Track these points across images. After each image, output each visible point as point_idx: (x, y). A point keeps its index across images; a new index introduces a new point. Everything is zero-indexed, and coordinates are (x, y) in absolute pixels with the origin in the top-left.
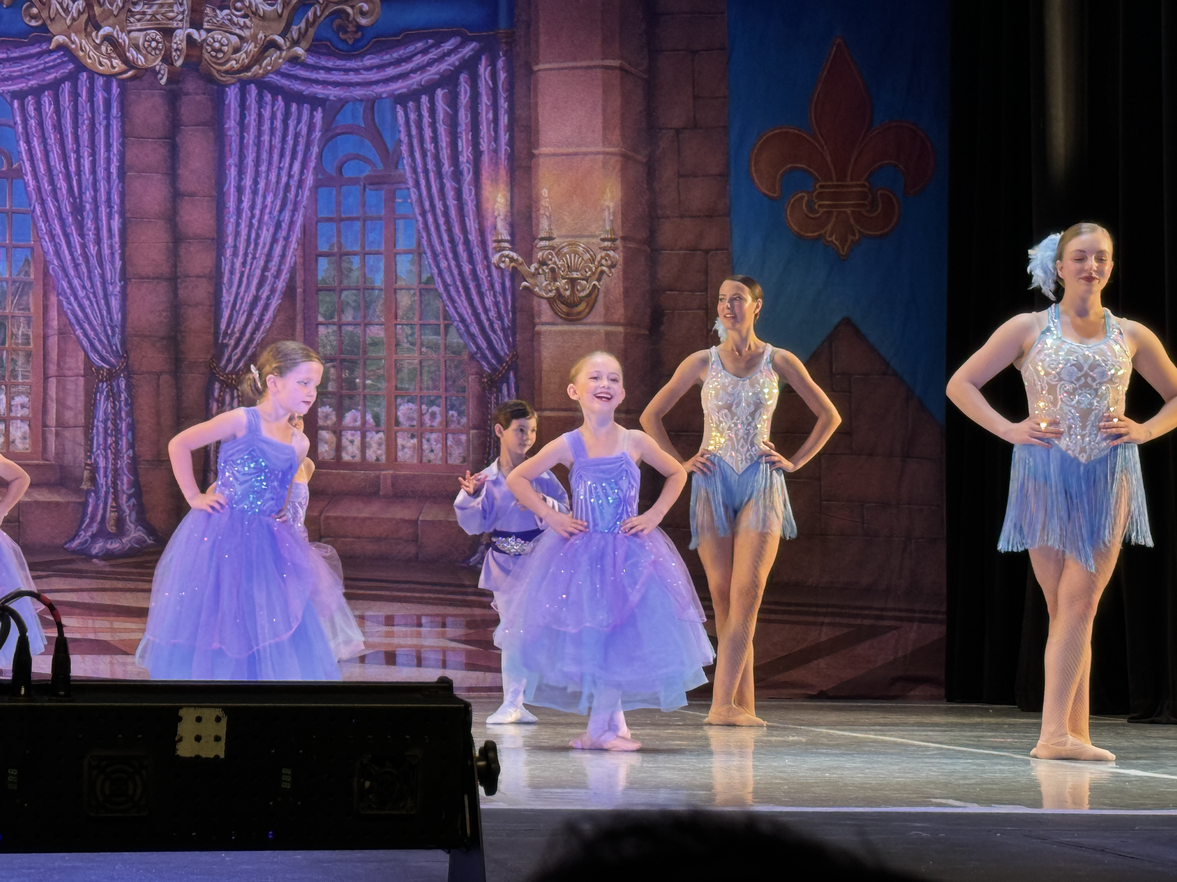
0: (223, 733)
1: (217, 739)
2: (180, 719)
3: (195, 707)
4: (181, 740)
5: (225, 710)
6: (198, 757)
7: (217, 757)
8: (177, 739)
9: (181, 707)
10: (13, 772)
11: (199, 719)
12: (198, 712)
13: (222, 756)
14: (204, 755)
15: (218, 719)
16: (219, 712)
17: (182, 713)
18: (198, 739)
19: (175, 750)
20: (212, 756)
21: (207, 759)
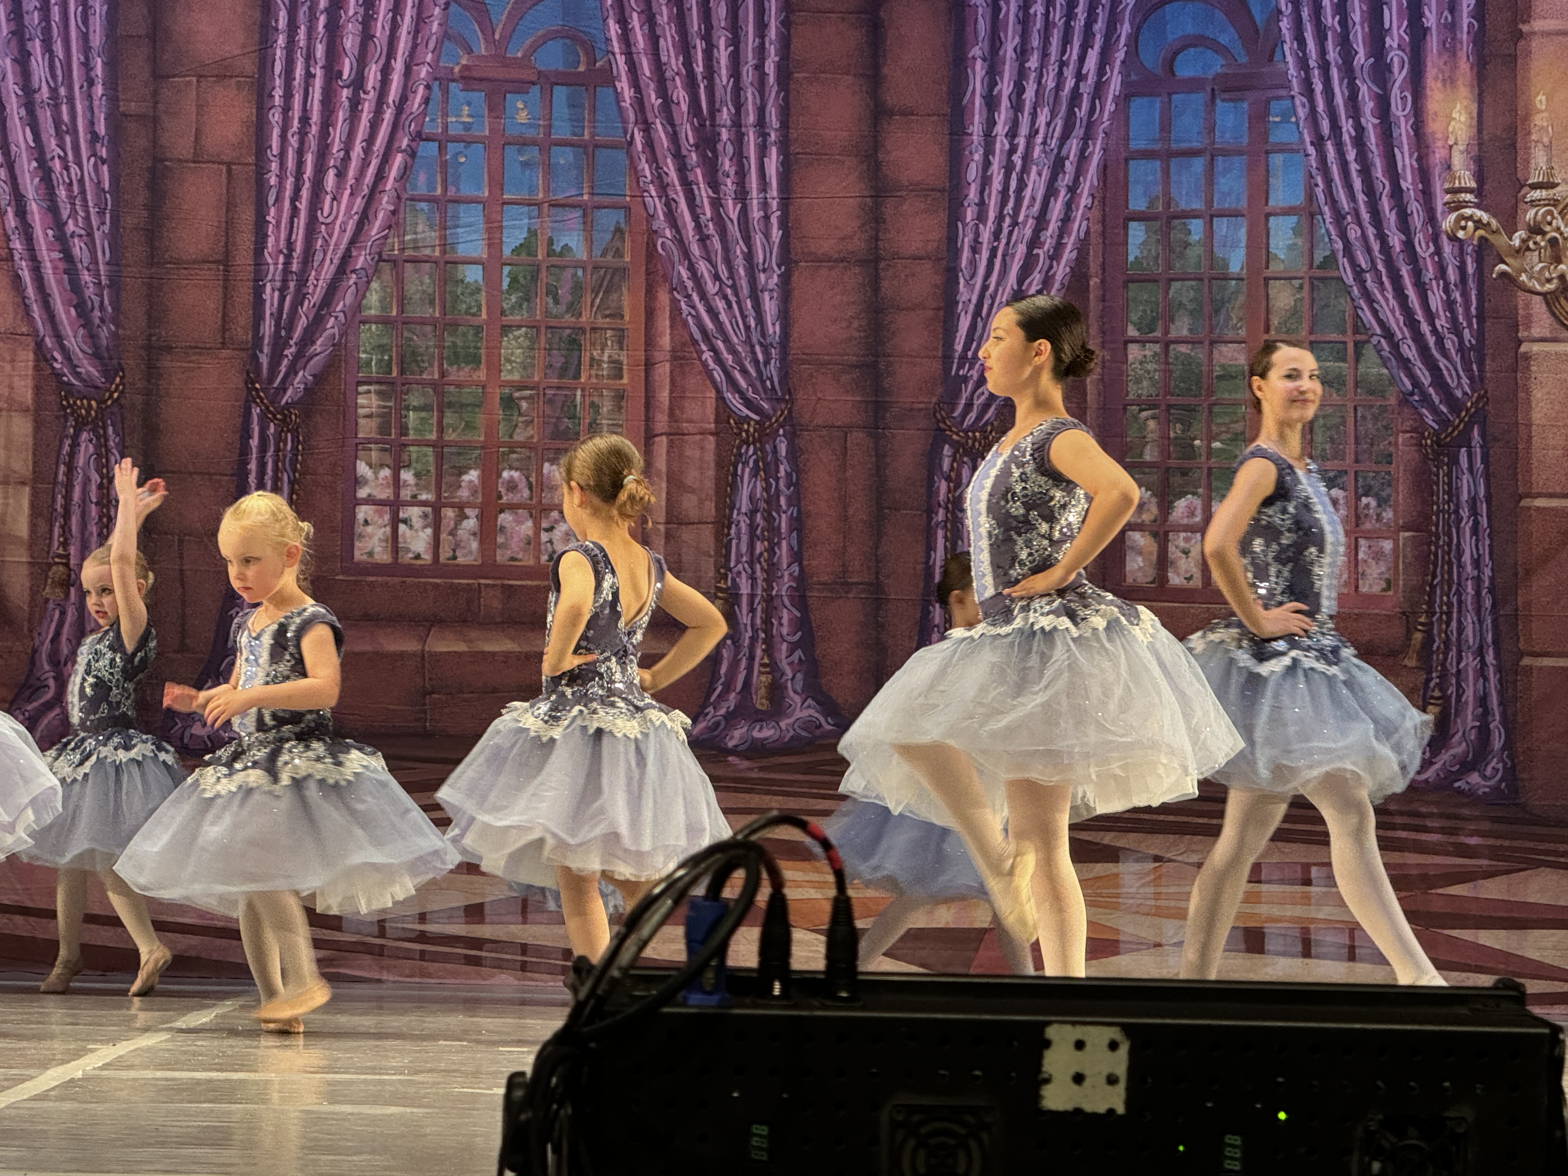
0: (1121, 1071)
1: (1112, 1080)
2: (1047, 1044)
3: (1074, 1023)
4: (1047, 1081)
5: (1127, 1029)
6: (1078, 1111)
7: (1111, 1112)
8: (1041, 1077)
9: (1049, 1023)
10: (763, 1130)
11: (1080, 1045)
12: (1079, 1032)
13: (1121, 1109)
14: (1088, 1108)
15: (1113, 1046)
16: (1114, 1033)
17: (1051, 1032)
18: (1079, 1079)
19: (1037, 1097)
20: (1102, 1109)
21: (1095, 1115)
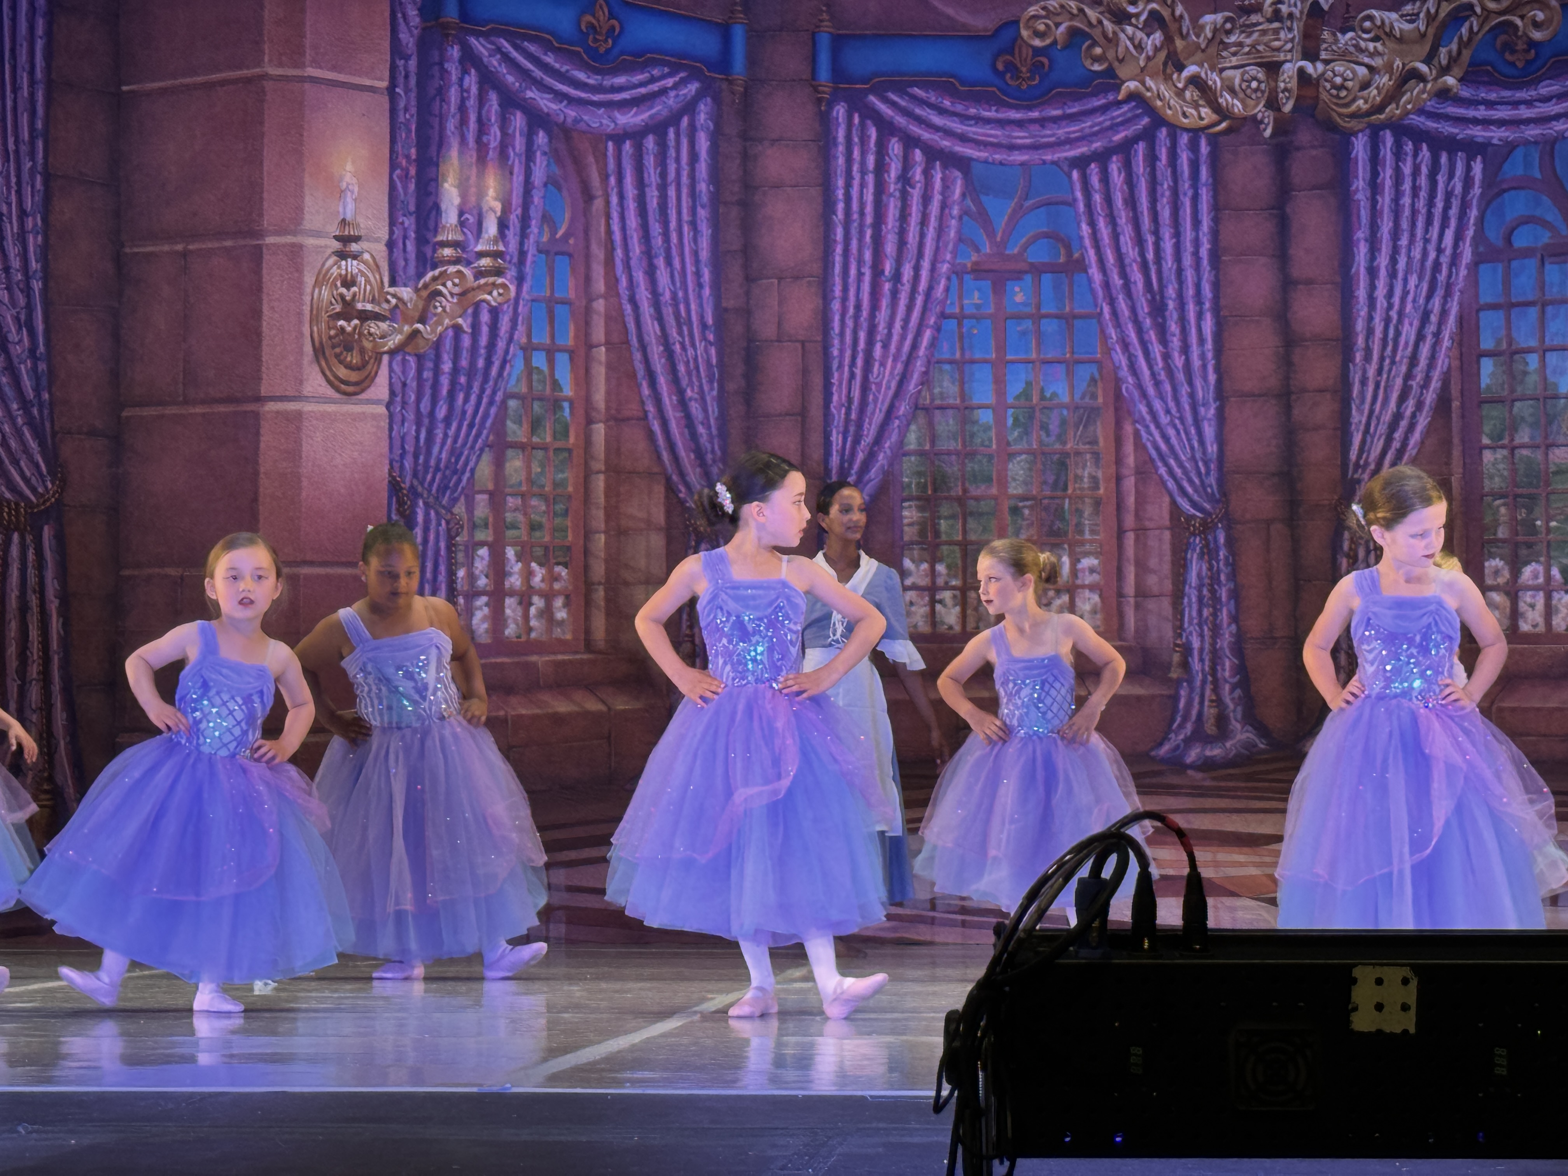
0: (1412, 1001)
1: (1405, 1008)
2: (1354, 981)
3: (1374, 965)
4: (1355, 1009)
5: (1414, 968)
6: (1380, 1032)
7: (1405, 1032)
8: (1350, 1007)
9: (1355, 965)
10: (1137, 1050)
11: (1379, 981)
12: (1378, 972)
13: (1412, 1030)
14: (1387, 1029)
15: (1405, 981)
16: (1406, 972)
17: (1357, 972)
18: (1379, 1007)
19: (1348, 1022)
20: (1398, 1030)
21: (1392, 1034)
